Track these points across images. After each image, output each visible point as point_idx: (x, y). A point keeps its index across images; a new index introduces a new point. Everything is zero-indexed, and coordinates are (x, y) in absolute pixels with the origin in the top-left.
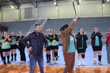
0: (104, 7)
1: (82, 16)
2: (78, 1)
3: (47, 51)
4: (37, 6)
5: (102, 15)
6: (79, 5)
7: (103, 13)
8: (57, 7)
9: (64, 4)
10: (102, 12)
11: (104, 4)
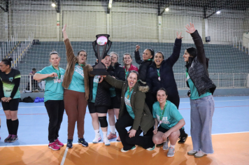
0: (160, 22)
1: (115, 38)
2: (108, 6)
3: (8, 111)
4: (7, 6)
5: (158, 39)
6: (108, 15)
7: (158, 36)
8: (58, 14)
9: (75, 8)
10: (158, 33)
11: (160, 17)
